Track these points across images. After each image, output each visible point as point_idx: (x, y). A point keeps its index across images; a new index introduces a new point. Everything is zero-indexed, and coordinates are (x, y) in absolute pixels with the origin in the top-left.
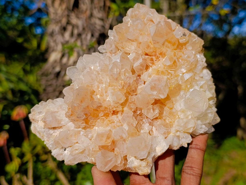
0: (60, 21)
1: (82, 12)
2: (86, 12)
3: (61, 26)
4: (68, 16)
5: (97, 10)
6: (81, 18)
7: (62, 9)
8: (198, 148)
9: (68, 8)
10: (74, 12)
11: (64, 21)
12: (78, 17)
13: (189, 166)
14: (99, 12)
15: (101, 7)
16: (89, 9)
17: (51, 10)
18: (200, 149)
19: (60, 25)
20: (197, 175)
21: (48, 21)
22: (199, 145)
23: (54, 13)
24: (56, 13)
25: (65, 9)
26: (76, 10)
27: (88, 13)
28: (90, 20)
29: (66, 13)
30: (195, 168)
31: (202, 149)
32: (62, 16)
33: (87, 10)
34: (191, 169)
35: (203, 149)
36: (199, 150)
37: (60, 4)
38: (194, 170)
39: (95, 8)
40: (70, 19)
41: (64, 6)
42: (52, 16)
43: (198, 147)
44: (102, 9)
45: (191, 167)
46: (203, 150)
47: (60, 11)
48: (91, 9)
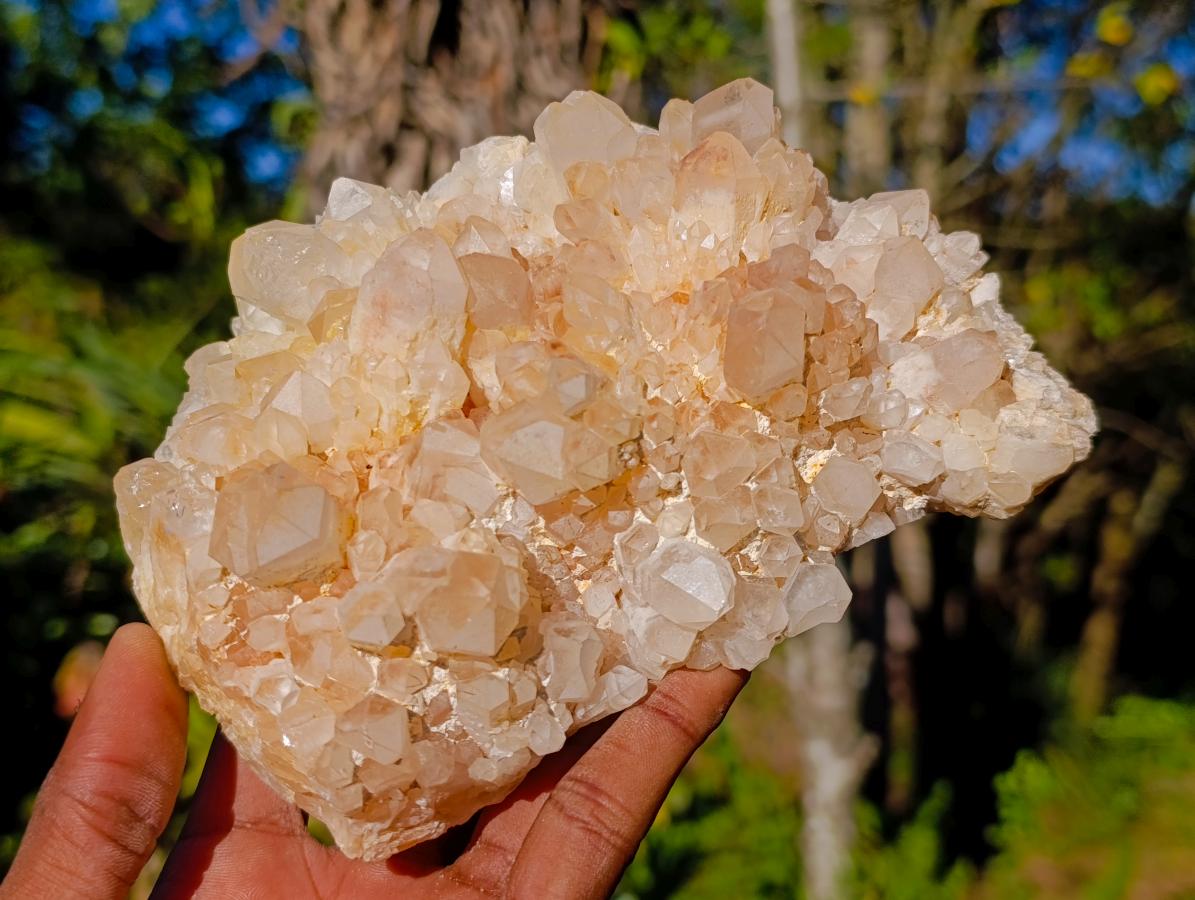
0: (368, 116)
1: (473, 72)
2: (492, 70)
3: (374, 139)
4: (408, 89)
5: (546, 61)
6: (471, 101)
7: (376, 57)
8: (666, 714)
9: (405, 53)
10: (438, 73)
11: (388, 114)
12: (454, 99)
13: (586, 783)
14: (556, 72)
15: (564, 49)
16: (507, 56)
17: (326, 62)
18: (674, 722)
19: (365, 133)
20: (606, 834)
21: (312, 114)
22: (680, 704)
23: (338, 77)
24: (348, 78)
25: (393, 57)
26: (443, 61)
27: (505, 74)
28: (515, 110)
29: (398, 75)
30: (610, 798)
31: (685, 724)
32: (380, 92)
33: (496, 60)
34: (587, 798)
35: (691, 723)
36: (665, 724)
37: (370, 34)
38: (600, 805)
39: (538, 52)
40: (416, 107)
41: (387, 44)
42: (330, 90)
43: (672, 709)
44: (572, 57)
45: (594, 788)
46: (691, 730)
47: (366, 69)
48: (521, 59)
